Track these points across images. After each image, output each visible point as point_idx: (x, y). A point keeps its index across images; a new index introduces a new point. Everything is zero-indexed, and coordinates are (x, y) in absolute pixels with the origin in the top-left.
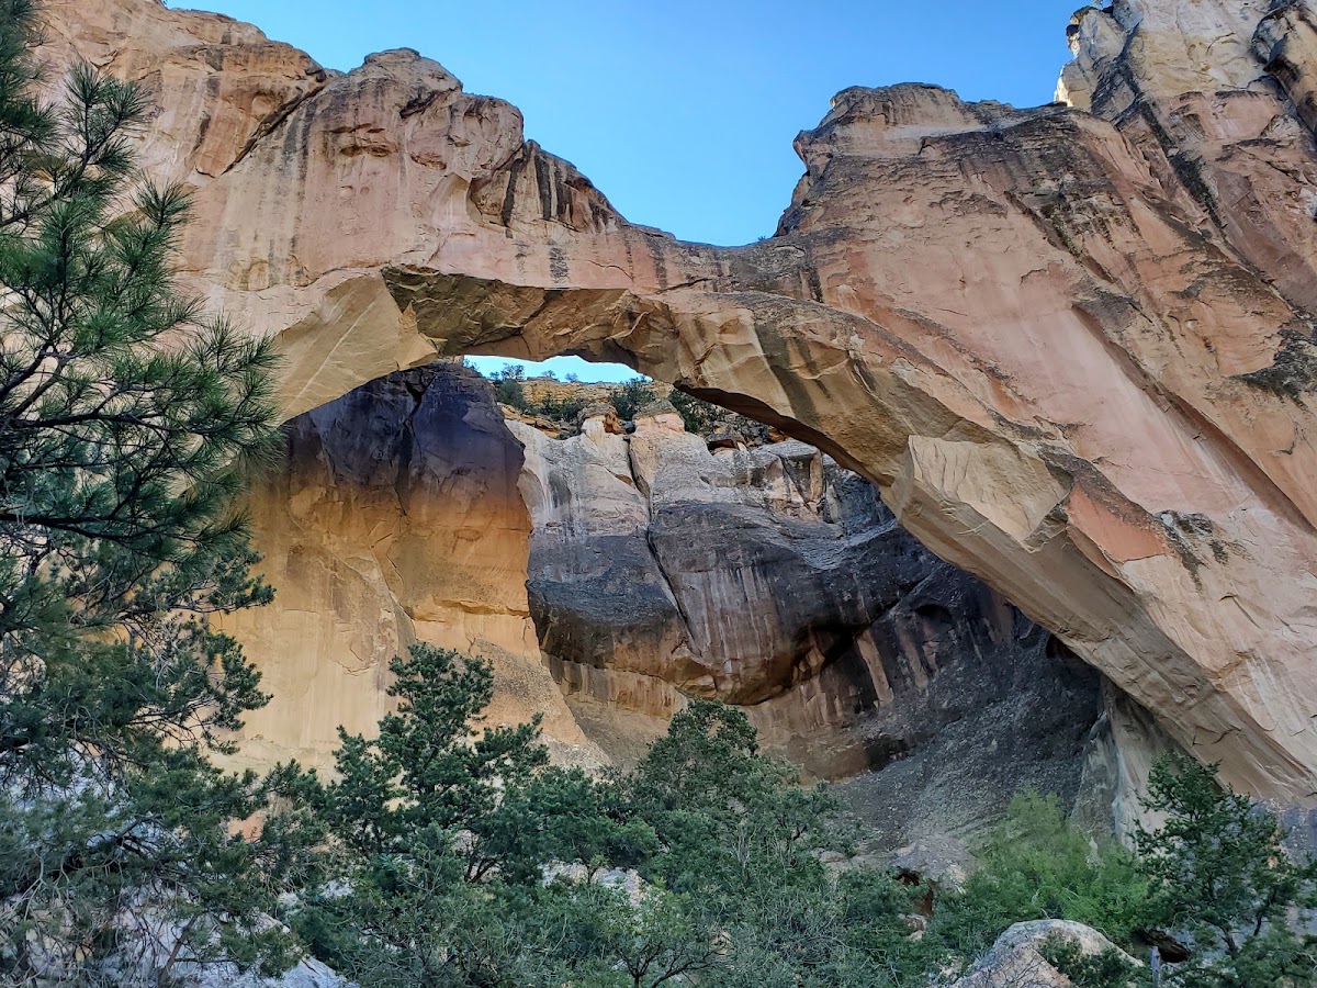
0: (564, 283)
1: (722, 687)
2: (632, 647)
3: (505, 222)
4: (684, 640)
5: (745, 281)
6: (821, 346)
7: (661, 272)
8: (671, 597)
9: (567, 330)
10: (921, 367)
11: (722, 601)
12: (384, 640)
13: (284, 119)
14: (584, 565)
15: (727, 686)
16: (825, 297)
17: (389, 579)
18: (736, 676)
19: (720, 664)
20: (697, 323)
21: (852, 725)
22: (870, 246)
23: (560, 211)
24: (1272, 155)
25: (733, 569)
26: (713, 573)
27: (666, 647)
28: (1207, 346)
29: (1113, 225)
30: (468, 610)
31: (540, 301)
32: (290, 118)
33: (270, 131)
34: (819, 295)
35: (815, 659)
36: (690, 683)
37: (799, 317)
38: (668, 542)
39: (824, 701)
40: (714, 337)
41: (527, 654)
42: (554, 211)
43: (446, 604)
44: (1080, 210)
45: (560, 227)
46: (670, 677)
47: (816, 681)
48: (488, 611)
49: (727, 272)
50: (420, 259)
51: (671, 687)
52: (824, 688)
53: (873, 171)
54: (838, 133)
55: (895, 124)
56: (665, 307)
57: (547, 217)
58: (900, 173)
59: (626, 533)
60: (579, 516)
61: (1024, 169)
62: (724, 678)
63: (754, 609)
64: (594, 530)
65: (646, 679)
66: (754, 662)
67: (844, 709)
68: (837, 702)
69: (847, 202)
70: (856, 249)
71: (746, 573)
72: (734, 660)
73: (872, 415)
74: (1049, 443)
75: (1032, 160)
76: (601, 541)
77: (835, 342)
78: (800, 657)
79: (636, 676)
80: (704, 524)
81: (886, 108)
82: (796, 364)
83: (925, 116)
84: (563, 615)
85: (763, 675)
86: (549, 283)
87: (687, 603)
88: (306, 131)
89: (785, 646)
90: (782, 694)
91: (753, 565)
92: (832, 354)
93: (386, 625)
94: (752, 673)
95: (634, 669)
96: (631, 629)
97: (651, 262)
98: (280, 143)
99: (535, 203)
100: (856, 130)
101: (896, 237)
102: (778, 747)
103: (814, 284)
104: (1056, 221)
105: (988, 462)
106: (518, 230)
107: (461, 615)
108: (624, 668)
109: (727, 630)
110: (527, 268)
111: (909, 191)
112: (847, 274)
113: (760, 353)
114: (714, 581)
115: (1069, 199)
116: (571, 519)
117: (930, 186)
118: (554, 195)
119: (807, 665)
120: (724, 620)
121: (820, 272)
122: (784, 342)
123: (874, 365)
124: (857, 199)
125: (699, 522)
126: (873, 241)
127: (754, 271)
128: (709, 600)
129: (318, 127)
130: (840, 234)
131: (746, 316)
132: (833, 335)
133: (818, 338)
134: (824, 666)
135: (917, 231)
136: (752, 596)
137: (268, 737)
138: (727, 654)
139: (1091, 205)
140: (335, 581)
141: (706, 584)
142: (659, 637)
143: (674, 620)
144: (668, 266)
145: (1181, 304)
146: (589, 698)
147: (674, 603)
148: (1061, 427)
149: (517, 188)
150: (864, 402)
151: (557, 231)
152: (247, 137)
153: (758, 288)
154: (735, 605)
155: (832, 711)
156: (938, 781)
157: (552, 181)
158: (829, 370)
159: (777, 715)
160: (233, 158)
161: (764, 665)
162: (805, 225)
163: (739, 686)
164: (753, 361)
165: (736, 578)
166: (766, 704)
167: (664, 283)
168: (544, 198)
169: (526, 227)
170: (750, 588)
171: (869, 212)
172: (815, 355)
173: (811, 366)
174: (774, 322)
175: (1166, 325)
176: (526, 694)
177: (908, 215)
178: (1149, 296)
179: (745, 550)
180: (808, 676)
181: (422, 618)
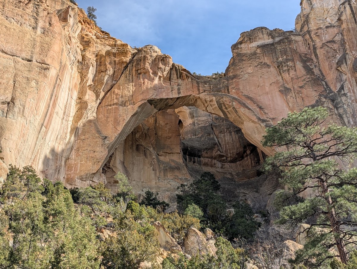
0: (180, 96)
1: (228, 159)
2: (206, 153)
3: (170, 80)
4: (219, 150)
5: (215, 90)
6: (228, 105)
7: (199, 90)
8: (216, 139)
9: (182, 103)
10: (246, 109)
11: (228, 140)
12: (154, 162)
13: (128, 66)
14: (197, 133)
15: (229, 159)
16: (230, 93)
17: (154, 149)
18: (231, 157)
19: (227, 154)
20: (205, 100)
21: (255, 167)
22: (240, 79)
23: (180, 77)
24: (332, 45)
25: (230, 132)
26: (226, 134)
27: (214, 152)
28: (303, 100)
29: (291, 70)
30: (169, 153)
31: (176, 100)
32: (129, 66)
33: (125, 69)
34: (229, 92)
35: (248, 152)
36: (220, 159)
37: (224, 99)
38: (216, 127)
39: (250, 161)
40: (208, 103)
41: (180, 161)
42: (179, 77)
43: (165, 152)
44: (285, 66)
45: (180, 80)
46: (215, 158)
47: (249, 157)
48: (173, 153)
49: (212, 88)
50: (153, 97)
51: (216, 160)
52: (250, 158)
53: (244, 58)
54: (239, 46)
55: (252, 42)
56: (199, 97)
57: (178, 78)
58: (250, 58)
59: (207, 125)
60: (196, 122)
61: (276, 55)
62: (228, 157)
63: (235, 142)
64: (199, 125)
65: (210, 159)
66: (235, 154)
67: (254, 163)
68: (253, 161)
69: (238, 68)
70: (237, 80)
71: (233, 133)
72: (230, 153)
73: (238, 117)
74: (268, 123)
75: (278, 52)
76: (201, 128)
77: (230, 104)
78: (245, 152)
79: (207, 159)
80: (224, 122)
81: (250, 39)
82: (224, 108)
83: (260, 38)
84: (191, 147)
85: (237, 156)
86: (177, 96)
87: (220, 141)
88: (132, 70)
89: (241, 150)
90: (241, 160)
91: (235, 132)
92: (230, 107)
93: (154, 158)
94: (234, 156)
95: (207, 158)
96: (206, 149)
97: (197, 88)
98: (128, 72)
99: (175, 76)
100: (243, 46)
101: (246, 76)
102: (240, 172)
103: (228, 90)
104: (280, 69)
105: (256, 127)
106: (172, 82)
107: (168, 154)
108: (205, 157)
109: (229, 147)
110: (173, 93)
111: (251, 63)
112: (235, 87)
113: (217, 106)
114: (226, 135)
115: (283, 63)
116: (194, 122)
117: (256, 61)
118: (179, 74)
119: (247, 153)
120: (228, 144)
121: (229, 87)
122: (221, 104)
123: (237, 108)
124: (240, 66)
125: (223, 121)
126: (241, 78)
127: (217, 87)
128: (225, 140)
129: (134, 69)
130: (235, 77)
131: (214, 98)
132: (230, 102)
133: (227, 103)
134: (250, 153)
135: (251, 74)
136: (234, 139)
137: (136, 180)
138: (229, 152)
139: (287, 65)
140: (145, 151)
141: (224, 136)
142: (213, 150)
143: (216, 146)
144: (200, 88)
145: (300, 89)
146: (197, 164)
147: (217, 141)
148: (271, 119)
149: (172, 73)
150: (236, 115)
151: (180, 81)
152: (122, 72)
153: (217, 92)
154: (231, 141)
155: (252, 163)
156: (268, 179)
157: (178, 71)
158: (229, 109)
159: (240, 165)
160: (120, 76)
161: (237, 154)
162: (229, 74)
163: (231, 159)
164: (216, 107)
165: (231, 135)
166: (238, 162)
167: (199, 92)
168: (177, 74)
169: (174, 81)
170: (234, 137)
171: (242, 70)
172: (227, 106)
173: (226, 108)
174: (219, 100)
175: (295, 95)
176: (180, 169)
177: (250, 70)
178: (294, 88)
179: (233, 128)
180: (247, 156)
181: (160, 156)
